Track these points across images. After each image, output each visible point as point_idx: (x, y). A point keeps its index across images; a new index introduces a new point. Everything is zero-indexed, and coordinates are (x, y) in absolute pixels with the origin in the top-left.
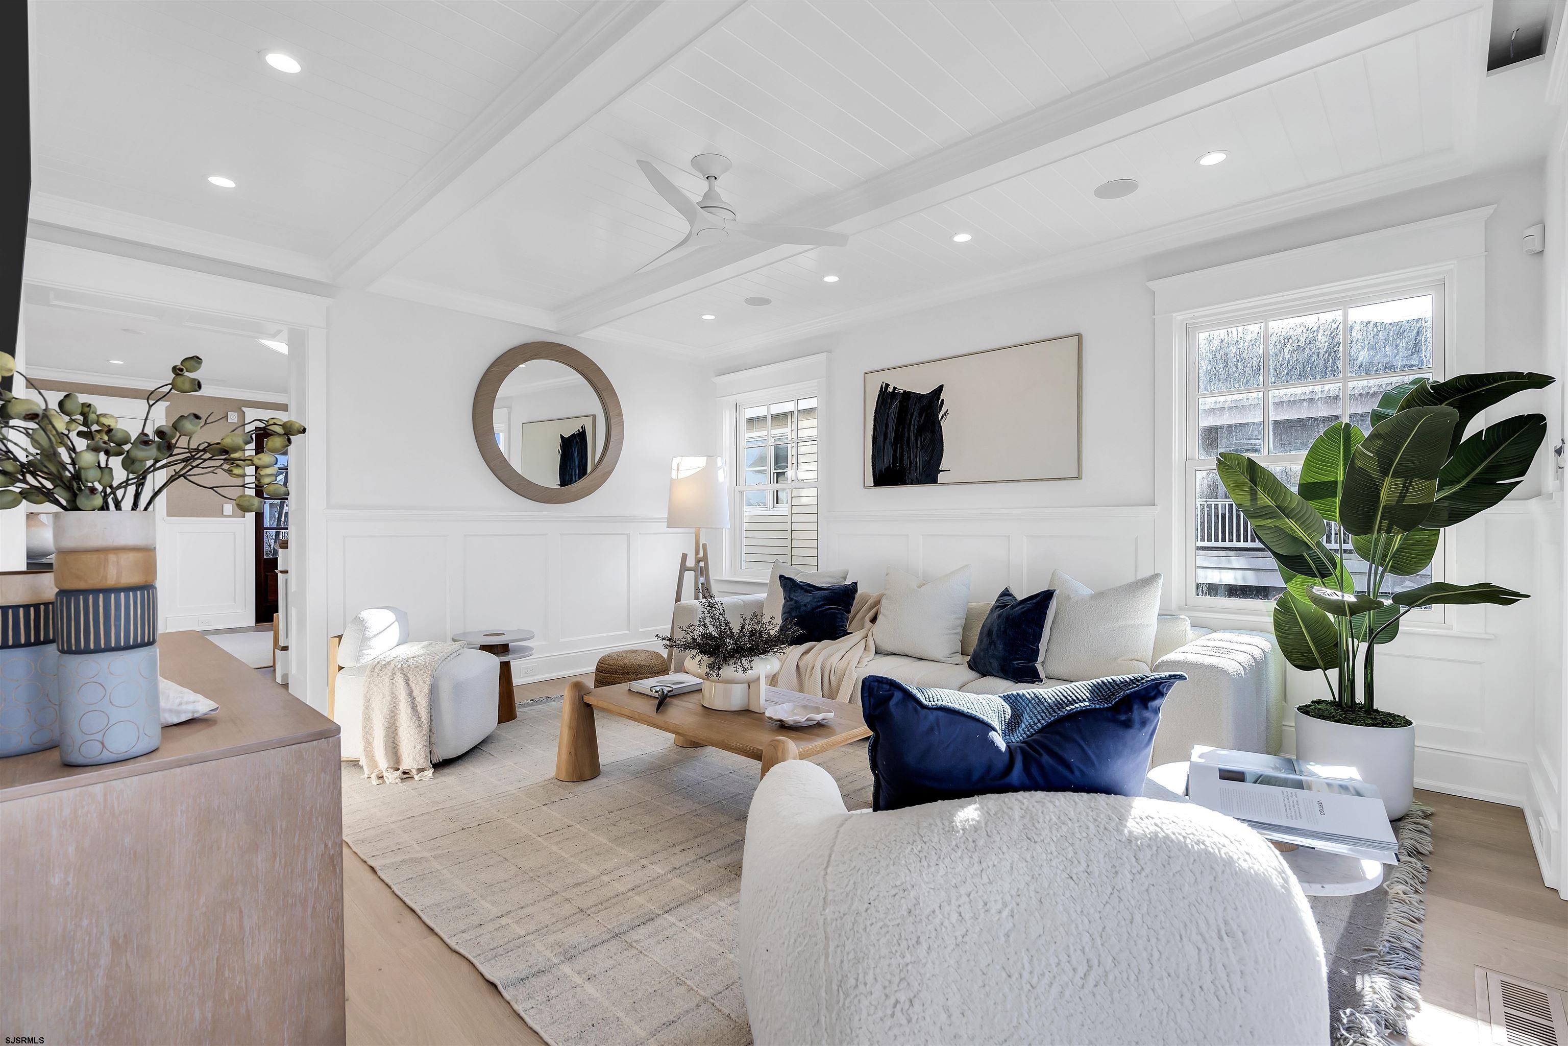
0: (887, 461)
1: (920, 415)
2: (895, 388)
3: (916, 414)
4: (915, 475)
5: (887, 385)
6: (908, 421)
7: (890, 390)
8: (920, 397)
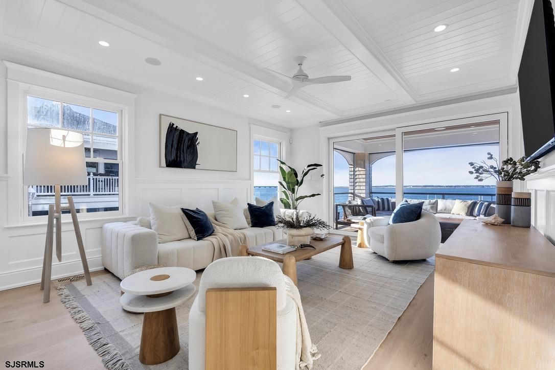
0: (173, 157)
1: (189, 141)
2: (177, 127)
3: (187, 140)
4: (186, 164)
5: (173, 124)
6: (183, 142)
7: (175, 126)
8: (188, 134)
